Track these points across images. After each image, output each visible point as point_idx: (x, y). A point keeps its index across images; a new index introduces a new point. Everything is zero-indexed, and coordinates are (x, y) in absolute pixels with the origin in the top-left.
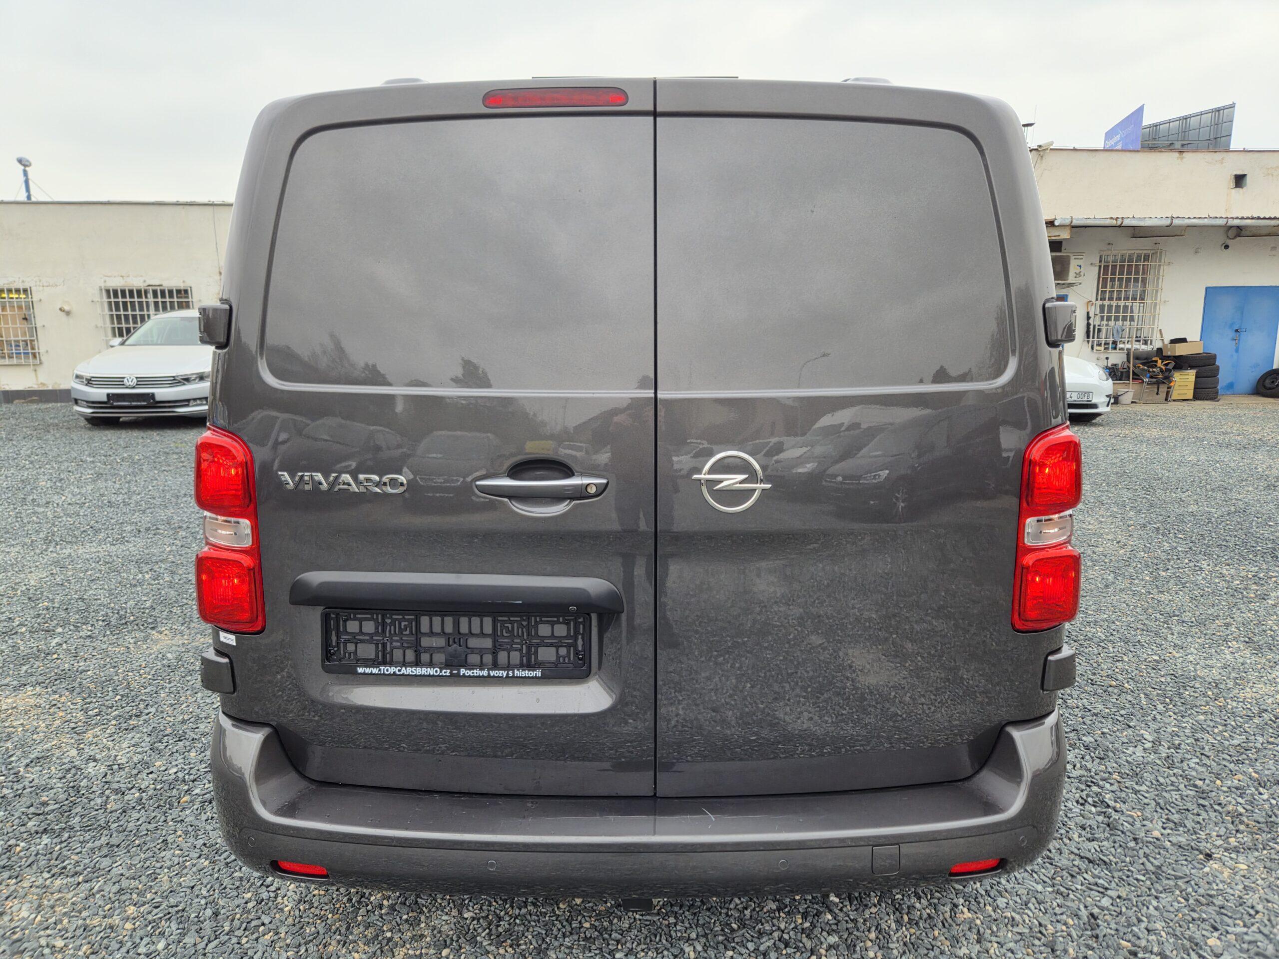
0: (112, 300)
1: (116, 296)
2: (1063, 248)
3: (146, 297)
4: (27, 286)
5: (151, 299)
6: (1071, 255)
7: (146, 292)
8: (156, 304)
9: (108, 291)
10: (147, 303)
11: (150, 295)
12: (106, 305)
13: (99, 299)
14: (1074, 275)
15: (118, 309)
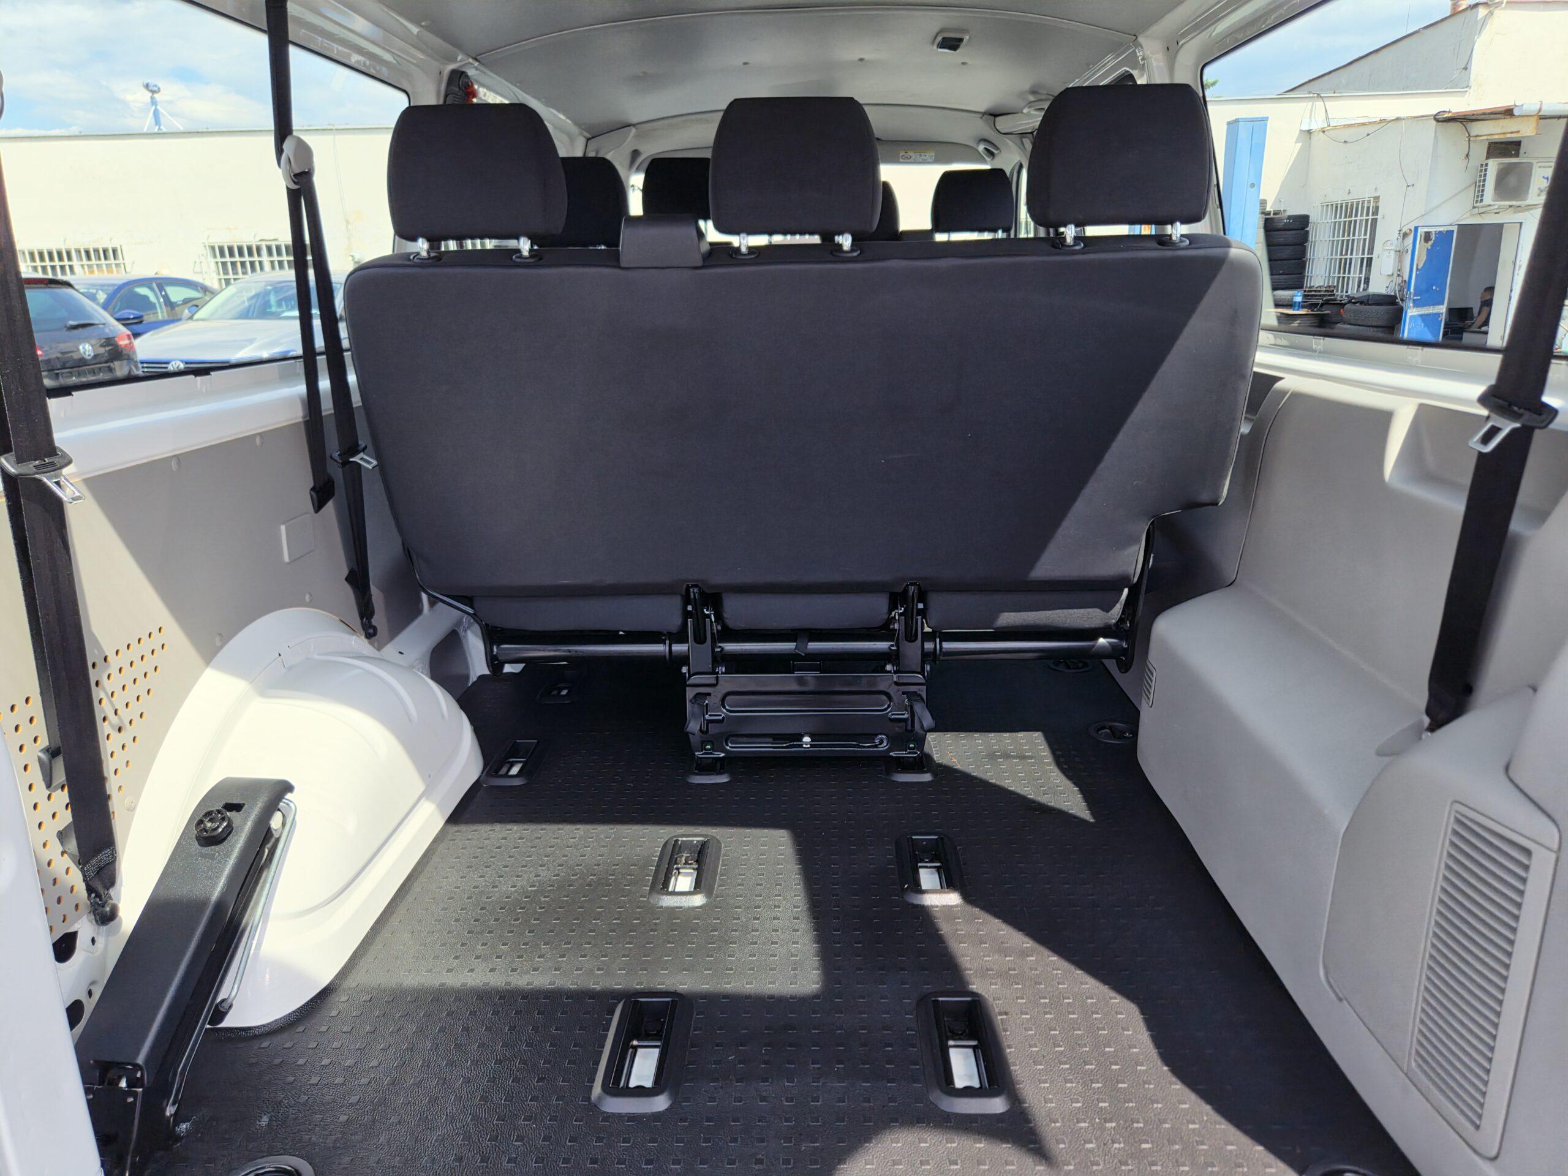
0: (219, 259)
1: (222, 255)
2: (1522, 151)
3: (259, 254)
4: (115, 244)
5: (265, 258)
6: (1534, 162)
7: (259, 249)
8: (272, 262)
9: (213, 248)
10: (260, 263)
11: (264, 251)
12: (213, 266)
13: (203, 259)
14: (1537, 191)
15: (226, 272)
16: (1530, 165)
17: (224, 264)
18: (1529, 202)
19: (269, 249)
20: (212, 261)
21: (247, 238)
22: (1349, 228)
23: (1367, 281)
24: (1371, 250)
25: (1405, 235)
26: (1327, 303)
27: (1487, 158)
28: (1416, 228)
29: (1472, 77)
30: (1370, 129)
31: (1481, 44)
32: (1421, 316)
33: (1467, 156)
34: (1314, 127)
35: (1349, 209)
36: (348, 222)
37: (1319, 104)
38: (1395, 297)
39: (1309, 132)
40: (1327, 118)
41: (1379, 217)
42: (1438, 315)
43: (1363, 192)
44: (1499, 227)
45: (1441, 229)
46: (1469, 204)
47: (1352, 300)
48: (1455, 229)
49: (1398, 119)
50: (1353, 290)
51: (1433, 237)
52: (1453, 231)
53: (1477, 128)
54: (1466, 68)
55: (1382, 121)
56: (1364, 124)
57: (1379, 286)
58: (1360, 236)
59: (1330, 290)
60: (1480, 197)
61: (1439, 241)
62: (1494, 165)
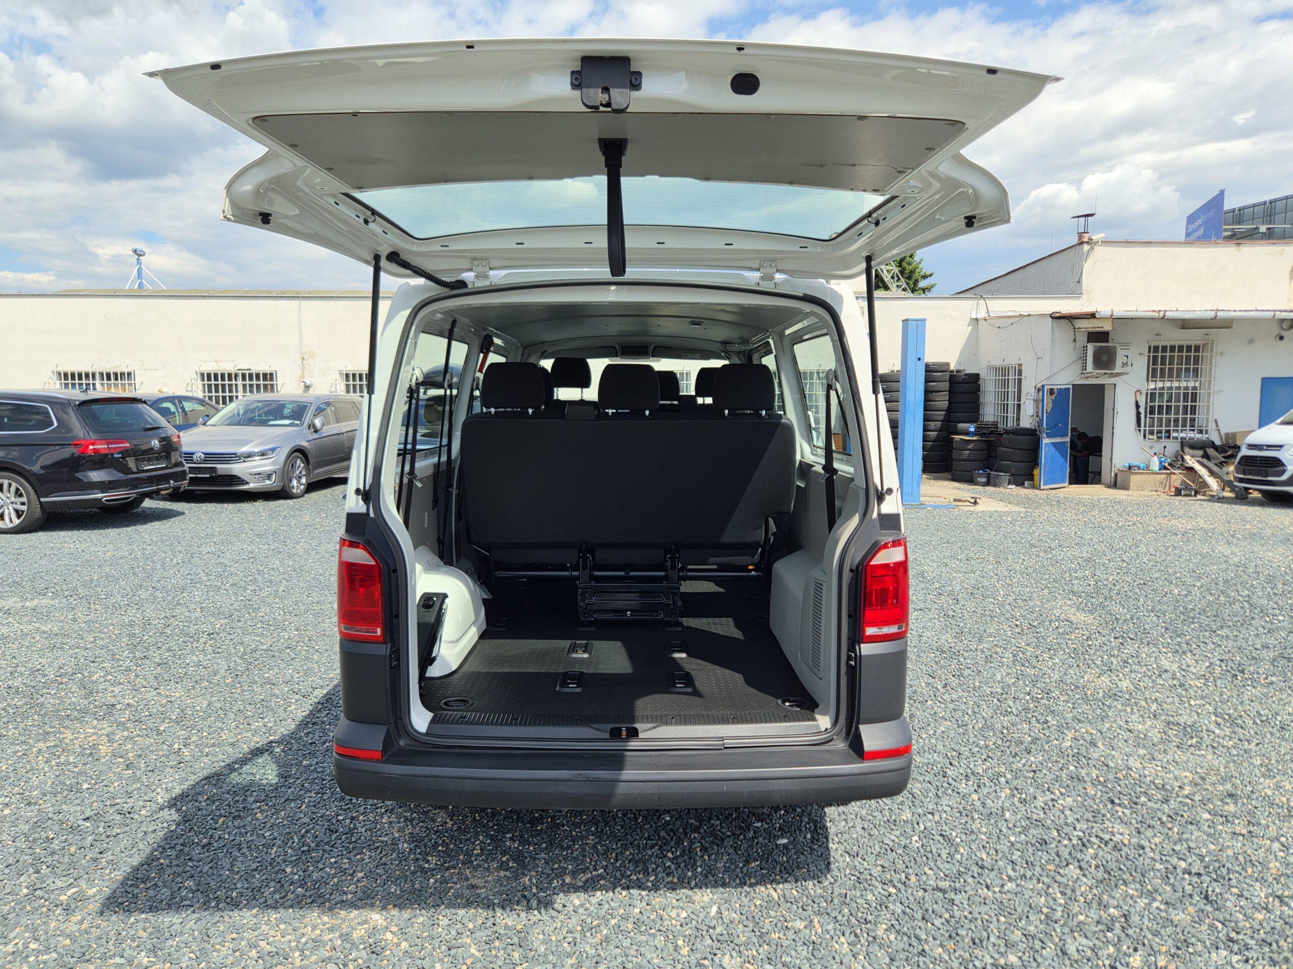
0: (206, 382)
1: (209, 379)
2: (1110, 339)
3: (236, 380)
4: (130, 369)
5: (240, 382)
6: (1119, 346)
7: (236, 375)
8: (244, 386)
9: (202, 375)
10: (236, 385)
11: (240, 377)
12: (200, 387)
13: (194, 382)
14: (1121, 364)
15: (210, 391)
16: (1115, 348)
17: (210, 386)
18: (1117, 371)
19: (244, 376)
20: (200, 382)
21: (228, 367)
22: (1005, 383)
23: (1018, 419)
24: (1019, 399)
25: (1039, 390)
26: (991, 433)
27: (1088, 342)
28: (1043, 386)
29: (1084, 287)
30: (1013, 320)
31: (1087, 267)
32: (1053, 443)
33: (1075, 340)
34: (979, 316)
35: (1002, 371)
36: (303, 359)
37: (982, 302)
38: (1036, 430)
39: (977, 319)
40: (988, 311)
41: (1023, 377)
42: (1065, 443)
43: (1012, 361)
44: (1103, 385)
45: (1059, 387)
46: (1079, 371)
47: (1007, 432)
48: (1071, 387)
49: (1029, 315)
50: (1010, 424)
51: (1056, 392)
52: (1069, 389)
53: (1079, 324)
54: (1079, 282)
55: (1020, 315)
56: (1009, 317)
57: (1026, 422)
58: (1012, 389)
59: (995, 424)
60: (1084, 367)
61: (1060, 396)
62: (1091, 348)
